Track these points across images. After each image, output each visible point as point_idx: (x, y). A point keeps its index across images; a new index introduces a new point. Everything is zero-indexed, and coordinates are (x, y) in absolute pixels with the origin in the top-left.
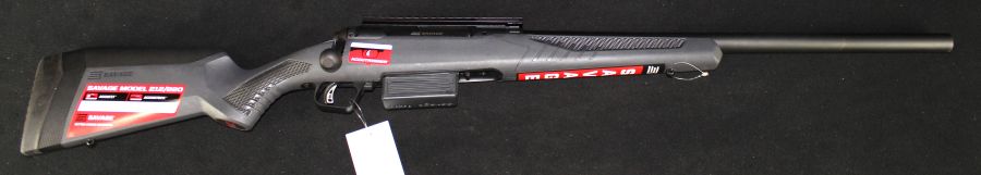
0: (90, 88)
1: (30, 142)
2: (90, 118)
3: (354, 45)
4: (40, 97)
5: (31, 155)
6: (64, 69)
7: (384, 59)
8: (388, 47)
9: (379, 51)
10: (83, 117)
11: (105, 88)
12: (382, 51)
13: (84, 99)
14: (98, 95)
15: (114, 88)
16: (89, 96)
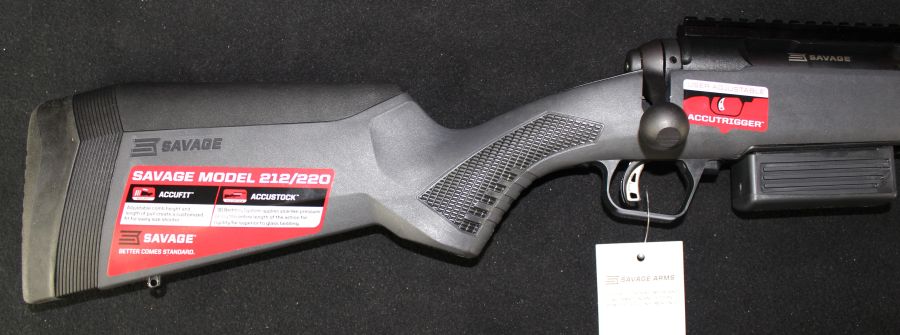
0: (138, 176)
1: (38, 282)
2: (147, 238)
3: (690, 84)
4: (41, 195)
5: (43, 307)
6: (82, 138)
7: (755, 118)
8: (762, 92)
9: (745, 99)
10: (133, 235)
11: (168, 177)
12: (750, 99)
13: (129, 199)
14: (158, 192)
15: (186, 177)
16: (137, 192)
